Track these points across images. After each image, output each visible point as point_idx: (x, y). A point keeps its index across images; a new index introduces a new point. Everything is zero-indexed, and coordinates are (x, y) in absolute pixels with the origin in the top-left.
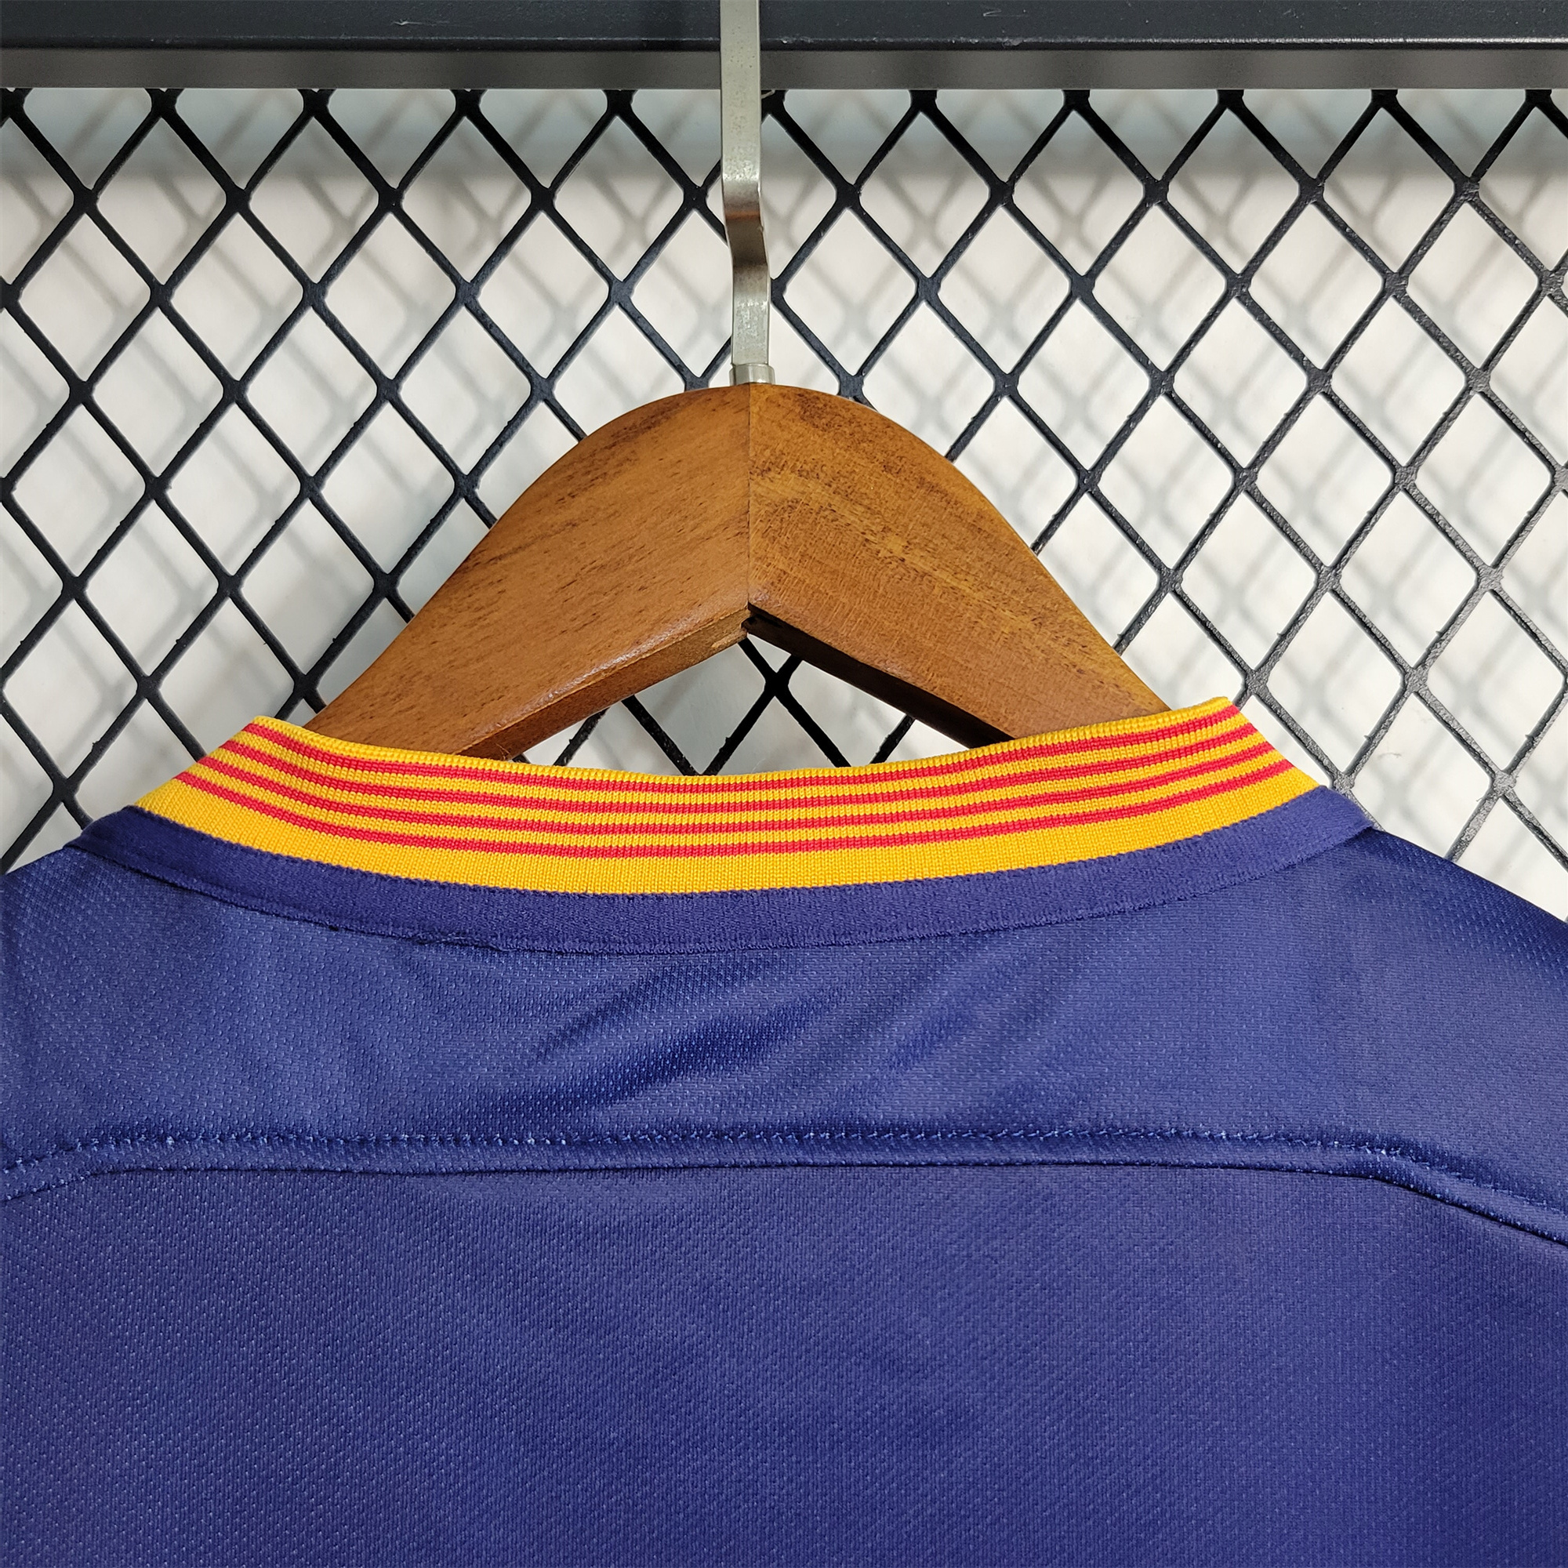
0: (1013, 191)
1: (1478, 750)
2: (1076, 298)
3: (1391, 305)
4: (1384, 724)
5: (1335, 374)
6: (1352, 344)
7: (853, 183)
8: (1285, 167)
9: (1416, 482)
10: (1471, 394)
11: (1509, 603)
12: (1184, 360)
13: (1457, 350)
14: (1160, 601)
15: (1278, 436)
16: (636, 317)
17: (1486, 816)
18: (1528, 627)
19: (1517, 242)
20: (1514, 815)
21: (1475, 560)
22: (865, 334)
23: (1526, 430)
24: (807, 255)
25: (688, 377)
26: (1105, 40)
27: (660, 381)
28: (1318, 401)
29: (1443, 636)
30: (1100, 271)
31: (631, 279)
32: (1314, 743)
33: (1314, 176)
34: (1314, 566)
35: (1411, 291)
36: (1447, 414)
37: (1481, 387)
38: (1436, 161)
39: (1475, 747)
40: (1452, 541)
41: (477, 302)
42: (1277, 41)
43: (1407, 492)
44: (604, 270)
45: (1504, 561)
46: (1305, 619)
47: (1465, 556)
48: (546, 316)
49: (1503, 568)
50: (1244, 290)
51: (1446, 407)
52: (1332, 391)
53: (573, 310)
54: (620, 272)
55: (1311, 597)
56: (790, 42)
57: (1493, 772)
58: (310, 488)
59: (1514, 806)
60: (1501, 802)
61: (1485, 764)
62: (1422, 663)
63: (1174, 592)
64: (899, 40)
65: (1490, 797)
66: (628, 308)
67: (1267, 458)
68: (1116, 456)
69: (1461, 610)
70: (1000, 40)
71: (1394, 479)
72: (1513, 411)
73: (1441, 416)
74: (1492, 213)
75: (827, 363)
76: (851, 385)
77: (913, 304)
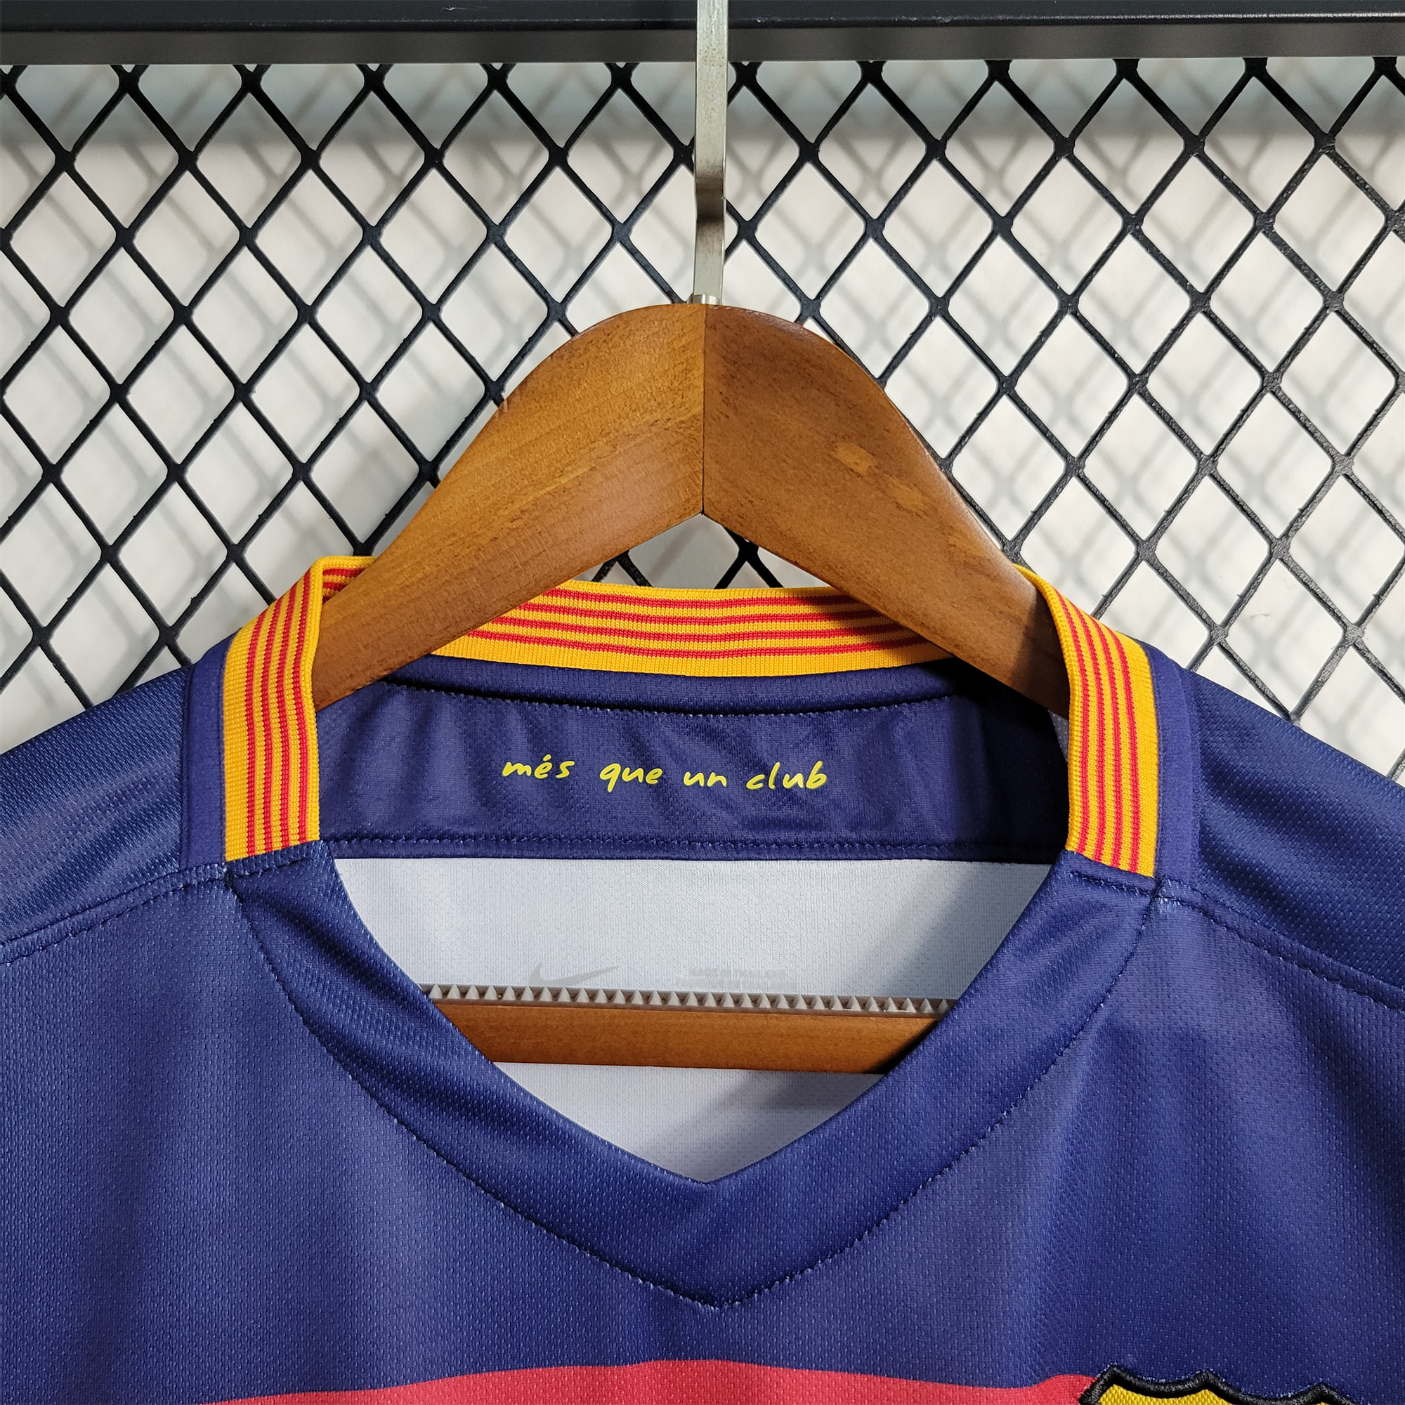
0: (945, 148)
1: (1333, 607)
2: (997, 235)
3: (1261, 238)
4: (1254, 585)
5: (1213, 297)
6: (1228, 272)
7: (813, 141)
8: (1172, 126)
9: (1281, 385)
10: (1328, 312)
11: (1359, 485)
12: (1086, 286)
13: (1316, 276)
14: (1066, 484)
15: (1166, 347)
16: (633, 252)
17: (1339, 661)
18: (1375, 505)
19: (1367, 187)
20: (1363, 661)
21: (1330, 450)
22: (822, 268)
23: (1374, 342)
24: (774, 201)
26: (1021, 18)
28: (1200, 318)
29: (1304, 512)
30: (1017, 213)
31: (630, 222)
32: (1194, 600)
33: (1197, 133)
34: (1195, 455)
35: (1277, 228)
36: (1307, 329)
37: (1337, 306)
38: (1299, 120)
39: (1330, 604)
40: (1312, 434)
41: (504, 241)
42: (1163, 17)
43: (1274, 393)
44: (608, 214)
45: (1355, 451)
46: (1188, 498)
47: (1322, 446)
48: (558, 255)
49: (1354, 456)
50: (1138, 227)
51: (1307, 323)
52: (1211, 311)
53: (581, 249)
54: (621, 216)
55: (1192, 480)
56: (763, 21)
57: (1345, 625)
58: (368, 392)
59: (1363, 652)
60: (1351, 649)
61: (1338, 618)
62: (1286, 535)
63: (1078, 476)
65: (1343, 645)
66: (627, 245)
67: (1156, 366)
68: (1030, 365)
69: (1318, 491)
70: (935, 18)
71: (1263, 383)
72: (1363, 326)
73: (1302, 330)
74: (1346, 163)
75: (790, 289)
76: (811, 307)
77: (863, 240)
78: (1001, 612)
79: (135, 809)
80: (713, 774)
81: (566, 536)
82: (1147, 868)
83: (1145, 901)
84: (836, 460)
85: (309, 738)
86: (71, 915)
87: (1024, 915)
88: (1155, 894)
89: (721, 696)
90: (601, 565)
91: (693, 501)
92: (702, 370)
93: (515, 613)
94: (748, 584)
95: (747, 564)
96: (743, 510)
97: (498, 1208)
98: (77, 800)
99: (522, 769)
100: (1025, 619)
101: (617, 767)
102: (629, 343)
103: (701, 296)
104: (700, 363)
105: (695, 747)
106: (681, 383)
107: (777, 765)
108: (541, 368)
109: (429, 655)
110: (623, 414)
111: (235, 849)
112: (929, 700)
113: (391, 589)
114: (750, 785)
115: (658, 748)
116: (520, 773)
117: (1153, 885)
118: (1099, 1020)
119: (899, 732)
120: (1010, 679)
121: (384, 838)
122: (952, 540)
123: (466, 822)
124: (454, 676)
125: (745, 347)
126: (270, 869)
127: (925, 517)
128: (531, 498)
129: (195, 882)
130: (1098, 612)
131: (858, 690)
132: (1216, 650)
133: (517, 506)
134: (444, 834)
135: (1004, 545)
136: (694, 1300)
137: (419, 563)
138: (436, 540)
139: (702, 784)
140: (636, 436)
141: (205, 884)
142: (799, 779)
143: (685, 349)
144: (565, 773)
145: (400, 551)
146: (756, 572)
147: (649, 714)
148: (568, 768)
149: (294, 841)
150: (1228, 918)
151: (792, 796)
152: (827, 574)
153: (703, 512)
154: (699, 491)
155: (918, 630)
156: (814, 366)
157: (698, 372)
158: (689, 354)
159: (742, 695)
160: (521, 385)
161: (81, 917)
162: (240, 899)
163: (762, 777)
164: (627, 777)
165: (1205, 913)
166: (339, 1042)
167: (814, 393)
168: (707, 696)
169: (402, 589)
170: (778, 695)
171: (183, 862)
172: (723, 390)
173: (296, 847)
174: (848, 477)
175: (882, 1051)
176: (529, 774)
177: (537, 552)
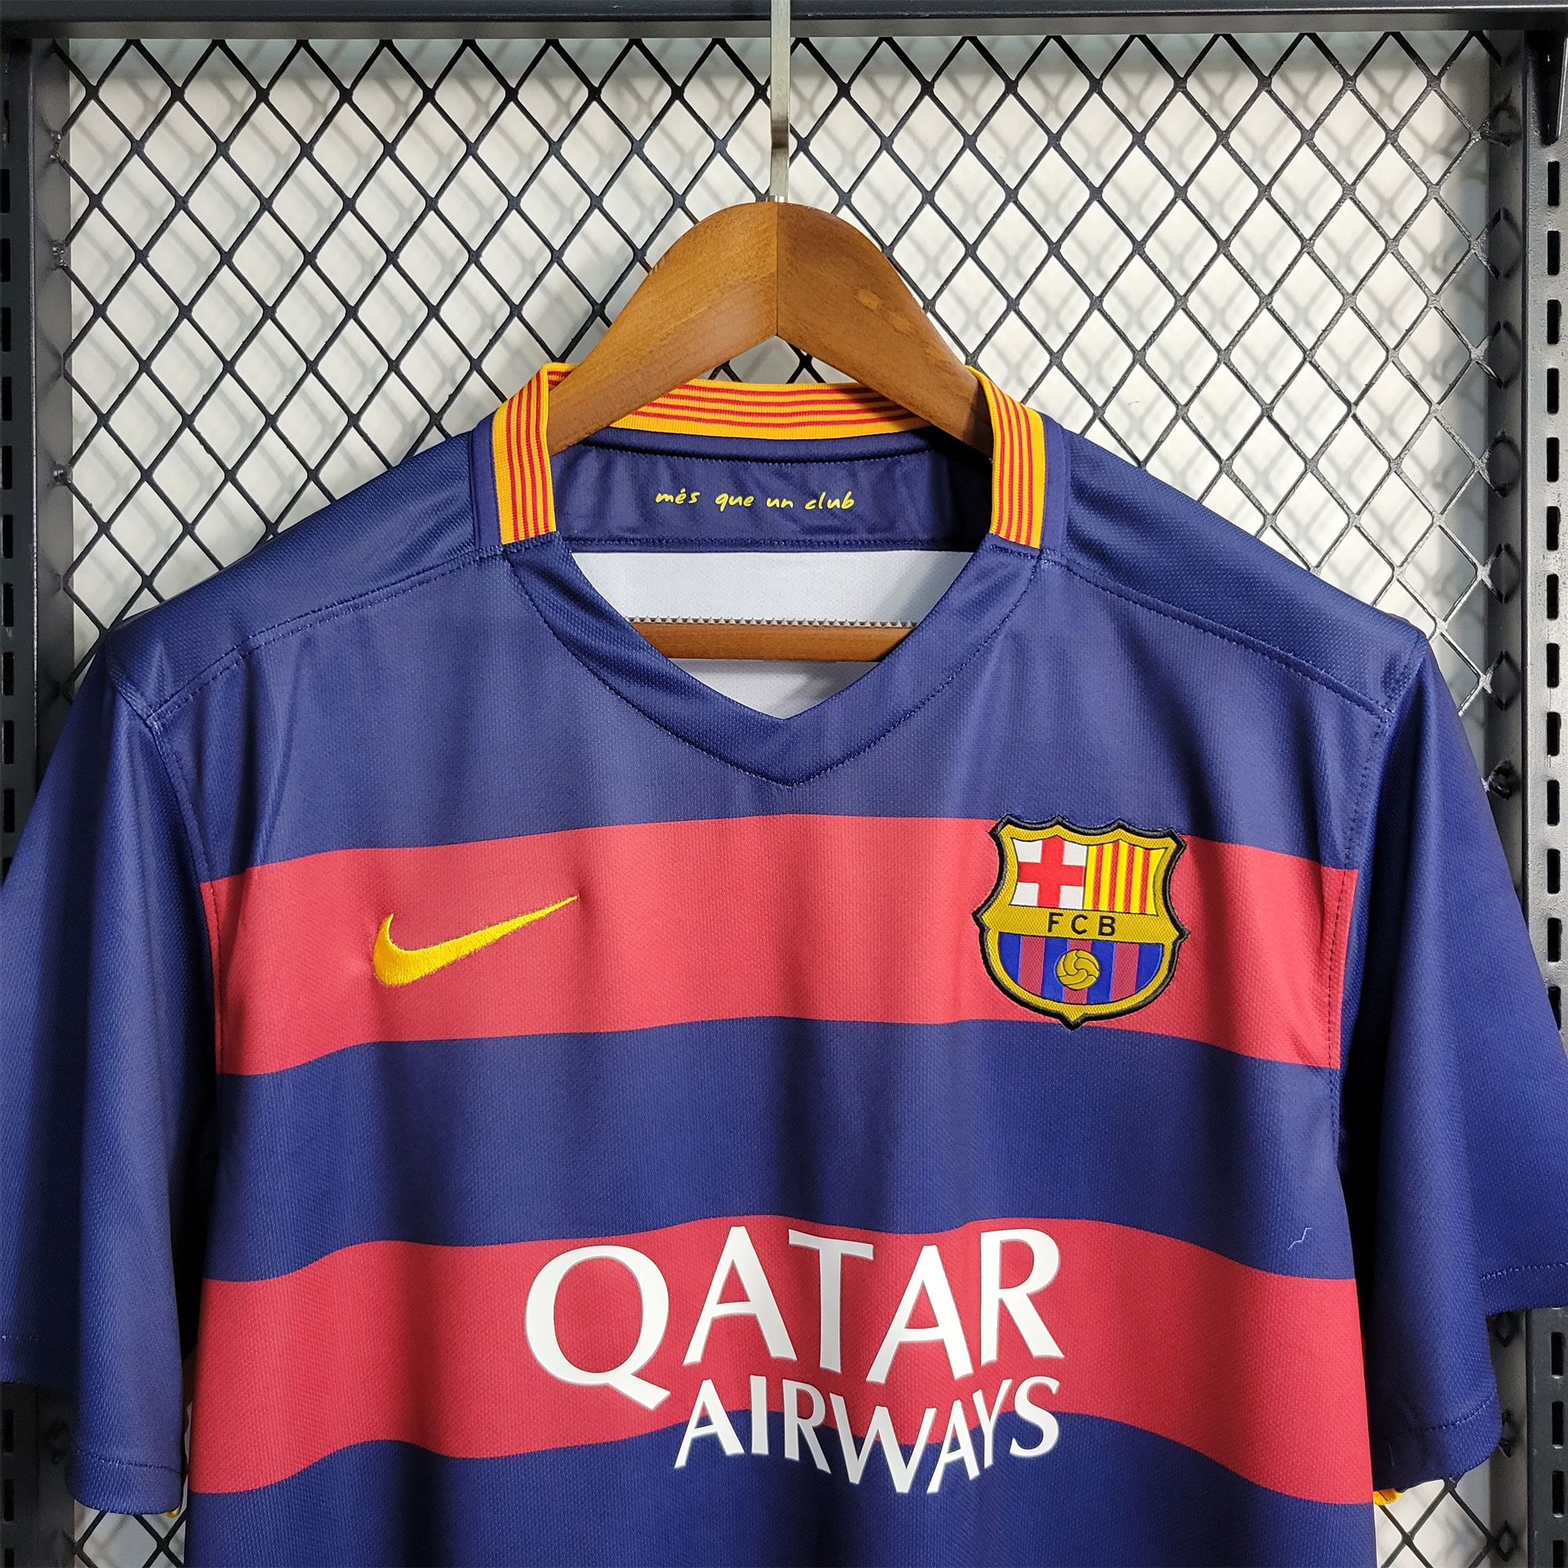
0: (934, 87)
1: (1171, 394)
2: (966, 148)
4: (1122, 381)
5: (1104, 190)
7: (846, 83)
8: (1083, 73)
10: (1177, 200)
11: (1191, 315)
12: (1023, 184)
13: (1172, 179)
16: (729, 160)
19: (1206, 115)
20: (1187, 428)
21: (1174, 292)
22: (854, 168)
23: (1205, 220)
24: (821, 124)
25: (757, 194)
27: (741, 195)
29: (1155, 333)
30: (980, 132)
31: (726, 139)
32: (1085, 390)
34: (1089, 296)
35: (1147, 144)
37: (1183, 196)
39: (1168, 391)
41: (643, 152)
43: (1140, 255)
44: (711, 132)
45: (1190, 292)
47: (1169, 289)
48: (677, 158)
52: (1102, 199)
54: (720, 135)
55: (1087, 313)
57: (1178, 405)
58: (556, 257)
59: (1187, 421)
60: (1181, 421)
61: (1174, 401)
62: (1143, 348)
64: (867, 13)
65: (1175, 418)
66: (725, 155)
69: (1166, 319)
70: (919, 13)
71: (1133, 248)
74: (1193, 98)
76: (845, 199)
77: (879, 152)
78: (957, 395)
79: (446, 515)
80: (785, 500)
81: (694, 351)
82: (1036, 543)
83: (1034, 562)
84: (858, 301)
85: (547, 472)
86: (417, 574)
87: (964, 569)
88: (1039, 558)
89: (789, 452)
90: (712, 370)
91: (771, 328)
92: (776, 245)
93: (661, 400)
94: (805, 381)
95: (805, 370)
96: (802, 333)
97: (668, 735)
98: (415, 507)
99: (668, 498)
100: (971, 400)
101: (726, 496)
102: (731, 227)
103: (774, 196)
104: (775, 239)
105: (775, 483)
106: (763, 253)
107: (824, 494)
108: (678, 244)
109: (608, 427)
110: (728, 272)
111: (507, 538)
112: (917, 453)
113: (589, 383)
114: (807, 507)
115: (750, 483)
116: (667, 500)
117: (1038, 553)
118: (1005, 629)
119: (898, 472)
120: (963, 437)
121: (585, 540)
122: (928, 351)
123: (634, 531)
124: (624, 440)
125: (802, 229)
126: (529, 548)
127: (911, 336)
128: (673, 326)
129: (485, 556)
130: (1025, 400)
131: (872, 447)
132: (1097, 422)
133: (664, 330)
134: (621, 538)
135: (967, 356)
136: (777, 783)
137: (606, 367)
138: (616, 353)
139: (778, 506)
140: (736, 286)
141: (492, 557)
142: (837, 502)
143: (765, 231)
144: (694, 500)
145: (594, 359)
146: (810, 375)
147: (745, 463)
148: (696, 497)
149: (542, 532)
150: (1081, 572)
151: (833, 512)
152: (853, 373)
153: (777, 335)
154: (775, 321)
155: (911, 409)
156: (844, 242)
157: (774, 246)
158: (767, 234)
159: (802, 451)
160: (665, 254)
161: (422, 575)
162: (512, 566)
163: (814, 501)
164: (732, 503)
165: (1069, 570)
166: (575, 644)
167: (844, 259)
168: (780, 452)
169: (596, 383)
170: (823, 451)
171: (477, 545)
172: (789, 256)
173: (543, 535)
174: (865, 312)
175: (883, 648)
176: (672, 501)
177: (677, 360)
